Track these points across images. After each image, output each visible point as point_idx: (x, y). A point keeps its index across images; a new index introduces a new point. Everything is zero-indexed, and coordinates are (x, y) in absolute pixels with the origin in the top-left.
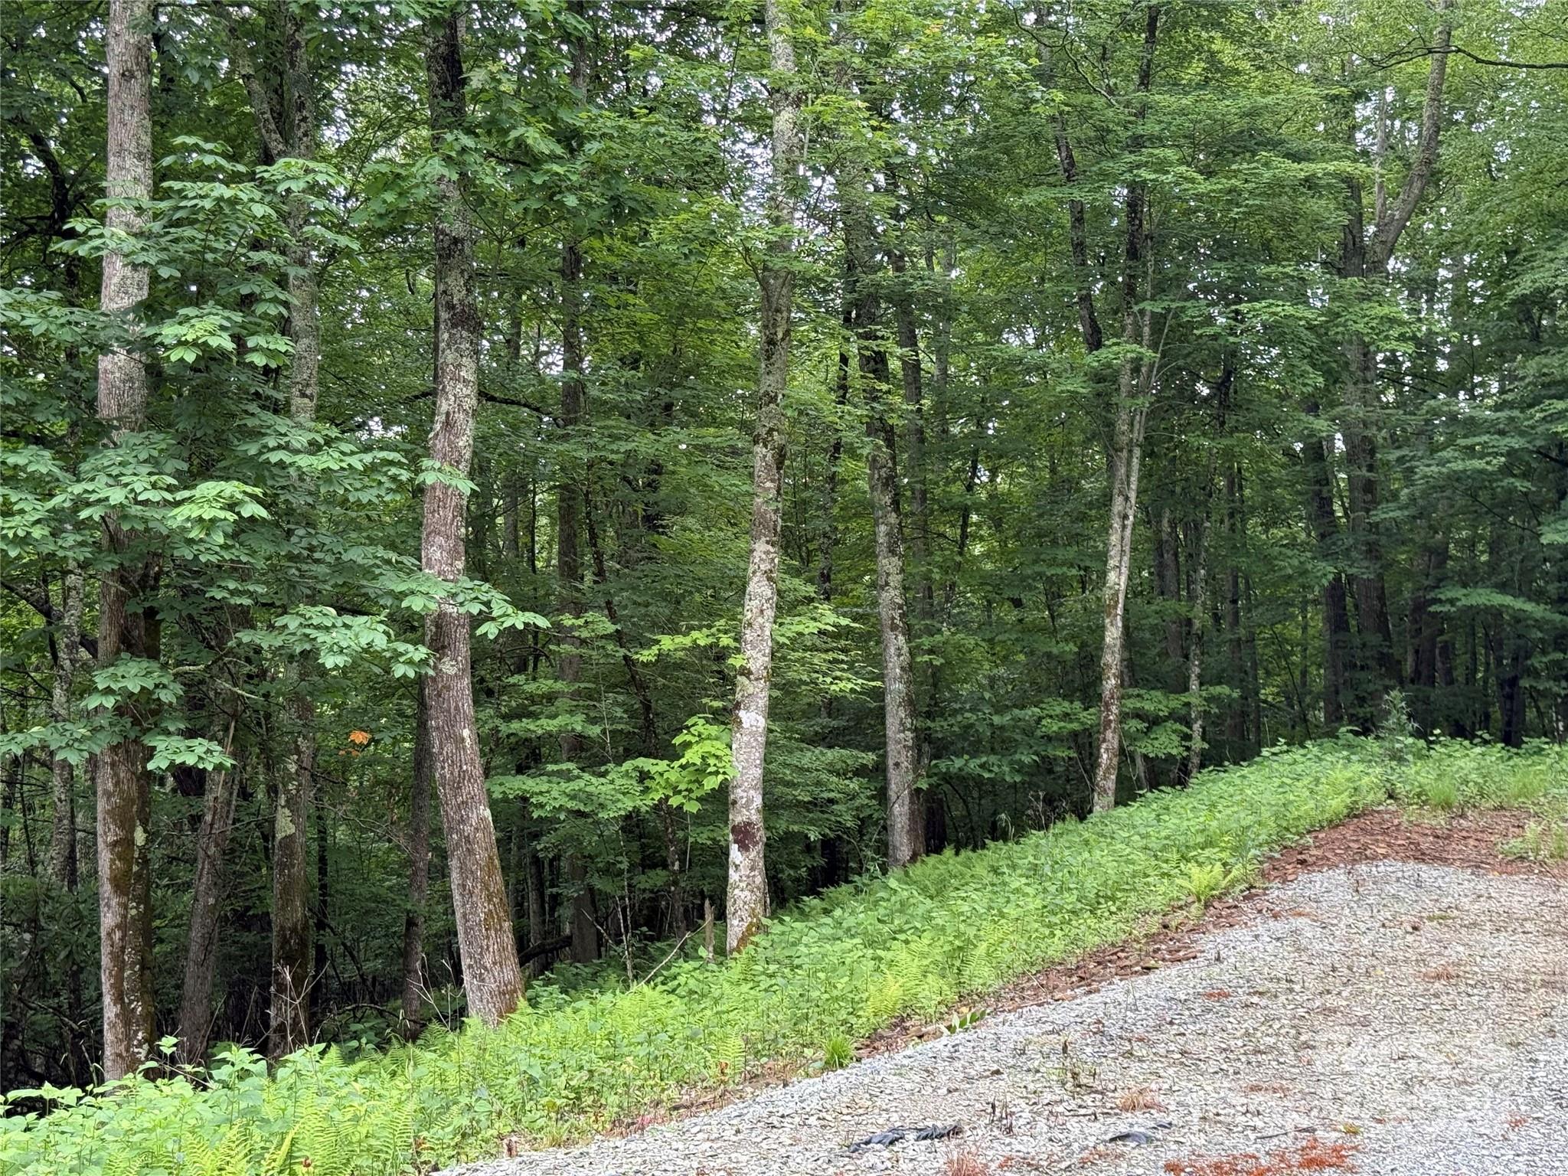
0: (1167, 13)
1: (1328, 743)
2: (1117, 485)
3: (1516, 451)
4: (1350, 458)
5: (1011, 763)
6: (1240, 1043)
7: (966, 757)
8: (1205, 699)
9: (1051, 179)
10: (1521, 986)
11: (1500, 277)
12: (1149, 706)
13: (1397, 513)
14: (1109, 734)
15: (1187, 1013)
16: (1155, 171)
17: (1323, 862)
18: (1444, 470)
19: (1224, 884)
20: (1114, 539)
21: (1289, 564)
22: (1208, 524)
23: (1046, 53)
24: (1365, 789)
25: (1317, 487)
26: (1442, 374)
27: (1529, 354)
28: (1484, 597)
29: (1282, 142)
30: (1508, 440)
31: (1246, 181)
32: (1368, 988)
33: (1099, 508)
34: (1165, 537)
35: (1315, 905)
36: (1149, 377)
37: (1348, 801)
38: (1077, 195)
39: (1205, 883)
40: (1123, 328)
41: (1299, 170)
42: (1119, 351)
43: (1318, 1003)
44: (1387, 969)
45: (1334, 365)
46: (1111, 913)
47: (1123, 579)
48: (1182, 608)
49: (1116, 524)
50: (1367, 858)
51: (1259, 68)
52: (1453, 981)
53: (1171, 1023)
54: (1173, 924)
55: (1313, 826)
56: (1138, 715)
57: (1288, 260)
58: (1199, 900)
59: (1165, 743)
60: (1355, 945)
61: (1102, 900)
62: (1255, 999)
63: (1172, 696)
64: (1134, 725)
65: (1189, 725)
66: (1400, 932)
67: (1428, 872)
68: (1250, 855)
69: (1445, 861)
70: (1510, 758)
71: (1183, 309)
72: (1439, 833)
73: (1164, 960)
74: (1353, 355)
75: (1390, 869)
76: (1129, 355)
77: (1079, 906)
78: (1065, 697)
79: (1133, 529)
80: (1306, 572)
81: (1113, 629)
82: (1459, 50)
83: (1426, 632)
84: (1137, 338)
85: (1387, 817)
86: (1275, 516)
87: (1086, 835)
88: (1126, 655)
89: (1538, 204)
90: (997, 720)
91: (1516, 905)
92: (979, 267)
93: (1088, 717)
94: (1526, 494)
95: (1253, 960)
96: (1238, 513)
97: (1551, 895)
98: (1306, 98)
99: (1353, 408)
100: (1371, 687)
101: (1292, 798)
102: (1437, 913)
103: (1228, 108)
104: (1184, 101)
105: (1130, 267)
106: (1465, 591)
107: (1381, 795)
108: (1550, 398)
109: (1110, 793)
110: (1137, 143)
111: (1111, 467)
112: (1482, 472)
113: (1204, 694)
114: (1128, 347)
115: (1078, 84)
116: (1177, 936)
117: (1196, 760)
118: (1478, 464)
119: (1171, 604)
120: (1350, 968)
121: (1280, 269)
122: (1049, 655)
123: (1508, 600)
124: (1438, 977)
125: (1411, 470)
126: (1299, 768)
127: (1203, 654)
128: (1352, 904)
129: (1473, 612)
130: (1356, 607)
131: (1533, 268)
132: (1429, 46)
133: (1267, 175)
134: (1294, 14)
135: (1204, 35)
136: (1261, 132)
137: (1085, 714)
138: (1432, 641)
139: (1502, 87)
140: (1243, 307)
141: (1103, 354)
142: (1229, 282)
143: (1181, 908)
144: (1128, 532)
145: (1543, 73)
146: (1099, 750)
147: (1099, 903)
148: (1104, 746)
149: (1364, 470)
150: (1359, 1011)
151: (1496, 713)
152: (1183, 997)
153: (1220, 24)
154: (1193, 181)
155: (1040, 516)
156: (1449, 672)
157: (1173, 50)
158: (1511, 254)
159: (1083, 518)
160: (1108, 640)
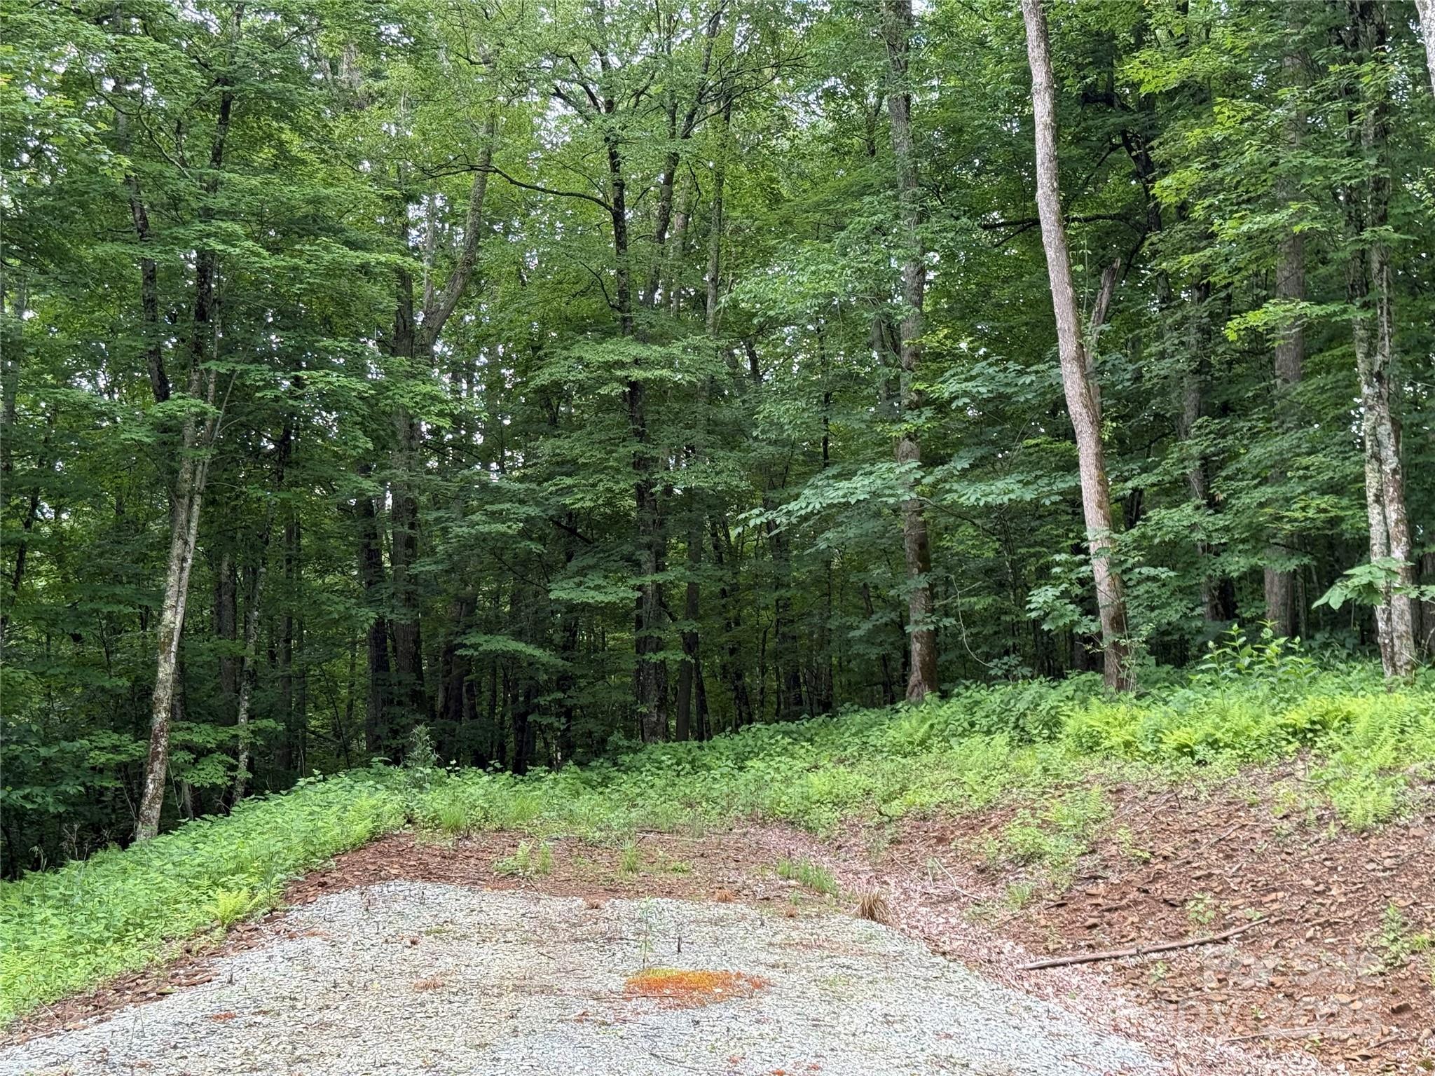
0: (240, 99)
1: (362, 772)
2: (177, 530)
3: (533, 518)
4: (396, 515)
5: (55, 794)
6: (238, 1062)
7: (9, 788)
8: (253, 732)
9: (128, 236)
10: (496, 990)
11: (525, 369)
12: (197, 739)
13: (433, 567)
14: (157, 766)
15: (193, 1036)
16: (224, 242)
17: (342, 884)
18: (473, 531)
19: (248, 908)
20: (172, 580)
21: (337, 608)
22: (263, 570)
23: (122, 119)
24: (386, 815)
25: (366, 540)
26: (476, 447)
27: (547, 436)
28: (503, 643)
29: (342, 230)
30: (526, 508)
31: (309, 262)
32: (363, 1001)
33: (160, 550)
34: (224, 579)
35: (328, 925)
36: (213, 430)
37: (371, 826)
38: (148, 254)
39: (231, 908)
40: (190, 385)
41: (356, 258)
42: (183, 404)
43: (316, 1019)
44: (383, 982)
45: (382, 433)
46: (139, 940)
47: (179, 619)
48: (236, 647)
49: (175, 567)
50: (381, 879)
51: (323, 161)
52: (438, 990)
53: (175, 1047)
54: (195, 949)
55: (338, 850)
56: (187, 747)
57: (345, 335)
58: (223, 923)
59: (211, 774)
60: (358, 961)
61: (131, 928)
62: (259, 1018)
63: (221, 729)
64: (182, 756)
65: (235, 755)
66: (400, 947)
67: (431, 890)
68: (274, 881)
69: (448, 879)
70: (516, 784)
71: (247, 372)
72: (446, 853)
73: (180, 985)
74: (400, 424)
75: (399, 888)
76: (193, 409)
77: (106, 934)
78: (116, 730)
79: (192, 573)
80: (351, 616)
81: (166, 665)
82: (496, 171)
83: (455, 672)
84: (203, 395)
85: (402, 840)
86: (328, 563)
87: (124, 863)
88: (180, 690)
89: (558, 310)
90: (43, 751)
91: (502, 917)
92: (52, 312)
93: (136, 749)
94: (539, 555)
95: (263, 981)
96: (294, 561)
97: (532, 907)
98: (364, 194)
99: (399, 472)
100: (404, 721)
101: (320, 824)
102: (435, 927)
103: (295, 193)
104: (253, 182)
105: (198, 328)
106: (486, 638)
107: (401, 820)
108: (562, 474)
109: (154, 822)
110: (208, 214)
111: (172, 511)
112: (504, 534)
113: (251, 727)
114: (193, 401)
115: (154, 152)
116: (197, 960)
117: (241, 789)
118: (501, 528)
119: (226, 642)
120: (350, 983)
121: (336, 343)
122: (103, 689)
123: (521, 646)
124: (426, 987)
125: (445, 531)
126: (331, 796)
127: (254, 689)
128: (362, 922)
129: (495, 655)
130: (395, 649)
131: (551, 363)
132: (472, 163)
133: (328, 257)
134: (356, 118)
135: (274, 124)
136: (325, 217)
137: (134, 746)
138: (460, 679)
139: (534, 206)
140: (303, 374)
141: (168, 405)
142: (290, 350)
143: (205, 932)
144: (186, 574)
145: (563, 199)
146: (146, 779)
147: (127, 931)
148: (151, 776)
149: (406, 527)
150: (353, 1024)
151: (511, 744)
152: (190, 1021)
153: (289, 118)
154: (258, 255)
155: (101, 555)
156: (473, 707)
157: (245, 134)
158: (536, 349)
159: (143, 558)
160: (160, 675)
